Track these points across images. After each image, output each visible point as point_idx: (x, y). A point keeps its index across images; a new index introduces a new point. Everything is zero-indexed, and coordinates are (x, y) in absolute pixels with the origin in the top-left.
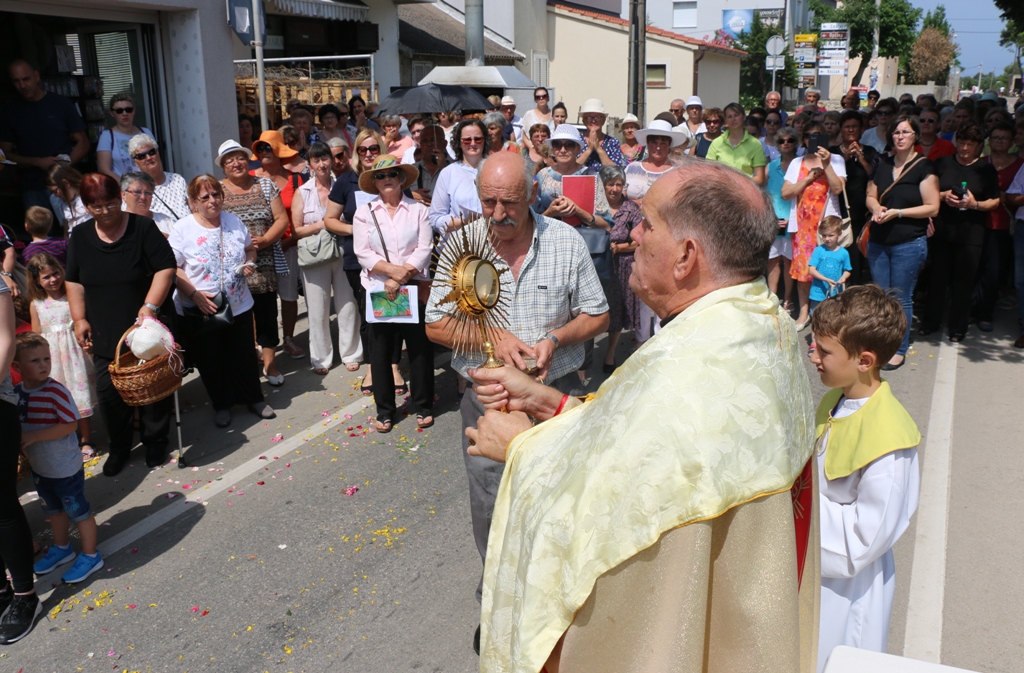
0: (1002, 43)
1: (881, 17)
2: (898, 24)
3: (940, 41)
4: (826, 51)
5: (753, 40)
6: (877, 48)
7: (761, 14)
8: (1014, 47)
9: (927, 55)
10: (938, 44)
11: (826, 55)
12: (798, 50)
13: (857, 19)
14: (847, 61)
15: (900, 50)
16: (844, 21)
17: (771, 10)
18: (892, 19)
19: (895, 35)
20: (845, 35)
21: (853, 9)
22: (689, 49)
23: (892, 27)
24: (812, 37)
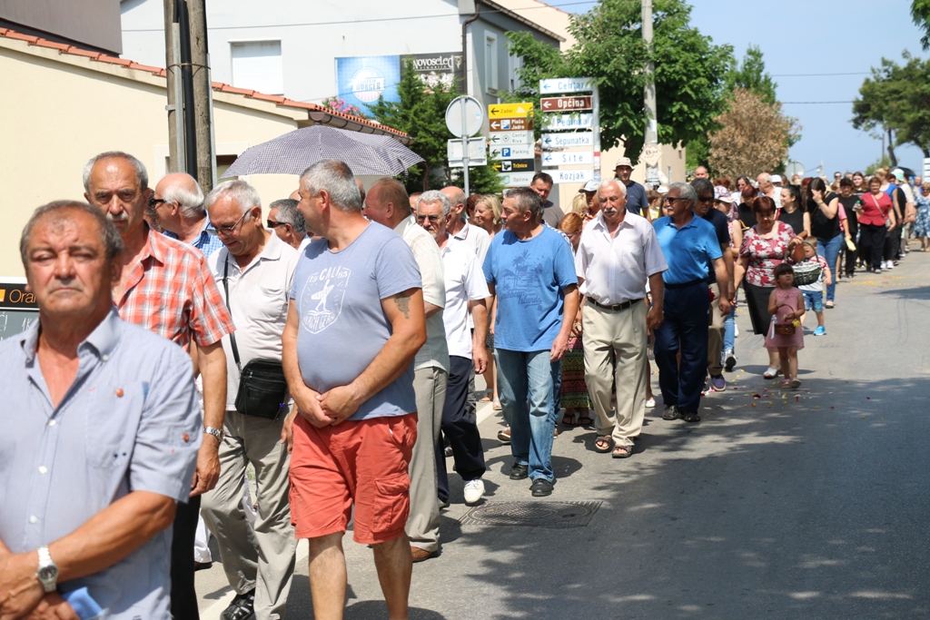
0: (857, 123)
1: (657, 65)
2: (690, 78)
3: (761, 114)
4: (552, 136)
5: (405, 118)
6: (654, 127)
7: (416, 64)
8: (879, 128)
9: (740, 141)
10: (760, 120)
11: (553, 144)
12: (498, 134)
13: (609, 69)
14: (596, 154)
15: (698, 127)
16: (584, 74)
17: (435, 56)
18: (678, 67)
19: (686, 98)
20: (588, 102)
21: (600, 47)
22: (289, 120)
23: (677, 84)
24: (523, 109)
